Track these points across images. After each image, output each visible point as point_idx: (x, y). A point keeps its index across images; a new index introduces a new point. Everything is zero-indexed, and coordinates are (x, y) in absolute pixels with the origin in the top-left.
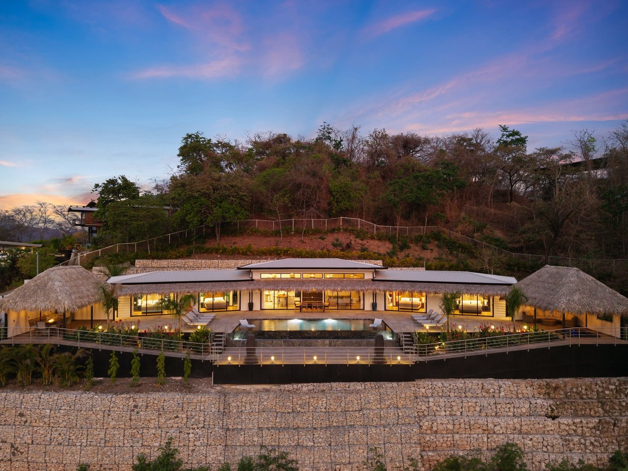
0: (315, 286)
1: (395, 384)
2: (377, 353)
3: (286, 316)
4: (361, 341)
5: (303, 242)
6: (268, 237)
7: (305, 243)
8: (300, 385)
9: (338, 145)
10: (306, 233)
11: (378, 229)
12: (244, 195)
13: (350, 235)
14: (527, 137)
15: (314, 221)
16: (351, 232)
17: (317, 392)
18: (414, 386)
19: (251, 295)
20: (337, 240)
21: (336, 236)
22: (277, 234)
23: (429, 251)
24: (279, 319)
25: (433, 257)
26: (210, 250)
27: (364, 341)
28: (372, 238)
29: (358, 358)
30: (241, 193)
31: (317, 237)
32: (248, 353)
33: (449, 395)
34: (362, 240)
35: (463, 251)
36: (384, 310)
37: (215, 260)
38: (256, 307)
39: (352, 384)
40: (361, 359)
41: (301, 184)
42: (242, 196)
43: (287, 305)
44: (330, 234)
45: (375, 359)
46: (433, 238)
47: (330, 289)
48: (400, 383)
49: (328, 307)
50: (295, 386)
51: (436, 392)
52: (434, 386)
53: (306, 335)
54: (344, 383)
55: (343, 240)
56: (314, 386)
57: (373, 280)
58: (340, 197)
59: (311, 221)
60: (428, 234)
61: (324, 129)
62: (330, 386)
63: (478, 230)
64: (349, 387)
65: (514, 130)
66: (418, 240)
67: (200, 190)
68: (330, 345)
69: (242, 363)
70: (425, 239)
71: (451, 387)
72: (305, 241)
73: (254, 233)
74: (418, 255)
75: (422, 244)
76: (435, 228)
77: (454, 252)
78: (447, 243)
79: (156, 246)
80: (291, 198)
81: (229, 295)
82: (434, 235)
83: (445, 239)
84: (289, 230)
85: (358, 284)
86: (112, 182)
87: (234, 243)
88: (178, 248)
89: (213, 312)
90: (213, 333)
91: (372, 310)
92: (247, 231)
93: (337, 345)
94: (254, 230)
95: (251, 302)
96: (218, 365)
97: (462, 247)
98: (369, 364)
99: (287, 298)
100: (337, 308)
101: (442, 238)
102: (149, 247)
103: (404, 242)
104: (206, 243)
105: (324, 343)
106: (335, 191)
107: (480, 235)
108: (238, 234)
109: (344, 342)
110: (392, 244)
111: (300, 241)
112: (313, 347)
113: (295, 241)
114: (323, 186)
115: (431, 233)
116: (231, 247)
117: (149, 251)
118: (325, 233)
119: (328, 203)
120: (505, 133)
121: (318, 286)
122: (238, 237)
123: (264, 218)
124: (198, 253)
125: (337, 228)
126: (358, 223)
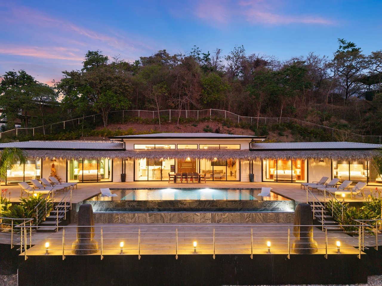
0: (190, 155)
3: (159, 186)
5: (178, 128)
6: (149, 124)
7: (180, 129)
9: (207, 58)
10: (181, 122)
11: (240, 119)
12: (127, 86)
13: (218, 124)
14: (360, 48)
15: (188, 112)
16: (219, 121)
19: (124, 165)
20: (208, 127)
21: (206, 124)
22: (155, 122)
23: (285, 137)
26: (96, 133)
28: (237, 127)
29: (269, 244)
30: (124, 83)
31: (190, 124)
32: (80, 235)
34: (228, 128)
35: (315, 136)
36: (261, 181)
38: (130, 179)
40: (273, 246)
41: (177, 76)
42: (125, 86)
43: (162, 177)
44: (201, 123)
46: (287, 127)
53: (180, 206)
55: (213, 127)
57: (250, 150)
58: (210, 90)
59: (185, 112)
60: (283, 124)
61: (195, 51)
63: (326, 119)
65: (350, 42)
66: (275, 128)
67: (87, 79)
70: (280, 127)
72: (180, 127)
73: (137, 121)
74: (276, 140)
75: (279, 131)
76: (288, 119)
77: (307, 137)
78: (300, 130)
79: (52, 131)
80: (168, 91)
81: (104, 168)
82: (287, 125)
83: (298, 127)
84: (167, 119)
85: (236, 153)
86: (11, 74)
87: (119, 128)
88: (70, 132)
89: (83, 183)
90: (51, 202)
91: (249, 181)
92: (131, 120)
93: (223, 220)
94: (136, 119)
95: (124, 173)
96: (26, 257)
97: (313, 133)
98: (288, 254)
99: (161, 170)
100: (212, 180)
101: (295, 126)
102: (44, 131)
103: (264, 129)
104: (94, 129)
105: (204, 217)
106: (206, 85)
107: (328, 122)
108: (123, 122)
109: (232, 215)
110: (254, 131)
111: (176, 127)
112: (189, 223)
113: (171, 127)
114: (195, 81)
115: (285, 123)
116: (115, 131)
117: (44, 134)
118: (197, 122)
119: (200, 95)
120: (342, 45)
121: (193, 155)
122: (123, 124)
123: (145, 109)
124: (86, 136)
125: (207, 118)
126: (224, 114)
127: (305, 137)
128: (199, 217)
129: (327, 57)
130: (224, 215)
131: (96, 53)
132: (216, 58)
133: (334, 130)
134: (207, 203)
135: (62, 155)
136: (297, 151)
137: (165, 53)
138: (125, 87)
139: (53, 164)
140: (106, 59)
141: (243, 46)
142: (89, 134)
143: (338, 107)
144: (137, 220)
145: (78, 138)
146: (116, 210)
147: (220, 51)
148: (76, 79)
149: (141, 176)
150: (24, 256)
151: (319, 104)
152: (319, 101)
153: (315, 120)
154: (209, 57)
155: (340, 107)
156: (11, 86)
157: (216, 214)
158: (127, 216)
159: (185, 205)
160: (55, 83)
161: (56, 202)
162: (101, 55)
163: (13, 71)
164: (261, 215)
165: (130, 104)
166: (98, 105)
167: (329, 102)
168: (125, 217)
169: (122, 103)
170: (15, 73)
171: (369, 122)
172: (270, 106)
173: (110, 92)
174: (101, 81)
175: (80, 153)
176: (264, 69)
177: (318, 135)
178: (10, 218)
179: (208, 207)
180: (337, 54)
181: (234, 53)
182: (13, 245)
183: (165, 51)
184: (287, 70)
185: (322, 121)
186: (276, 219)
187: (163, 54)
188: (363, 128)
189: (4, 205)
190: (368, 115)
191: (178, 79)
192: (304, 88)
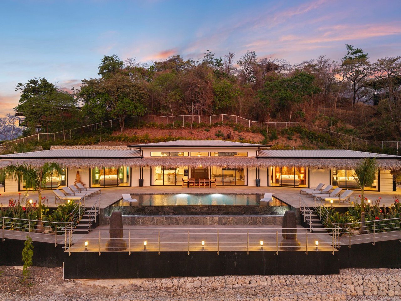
0: (202, 162)
1: (312, 279)
2: (287, 236)
3: (173, 191)
4: (256, 218)
5: (191, 133)
6: (163, 129)
7: (194, 134)
8: (182, 280)
9: (219, 63)
10: (194, 127)
11: (251, 124)
12: (143, 93)
13: (230, 129)
14: (368, 54)
15: (201, 117)
16: (231, 126)
17: (207, 292)
18: (339, 282)
19: (141, 171)
20: (219, 132)
21: (218, 129)
22: (170, 127)
23: (294, 141)
24: (166, 194)
25: (297, 145)
26: (114, 138)
27: (260, 217)
28: (248, 131)
29: (262, 243)
30: (140, 91)
31: (203, 129)
32: (111, 236)
33: (388, 294)
34: (239, 132)
35: (322, 140)
36: (267, 186)
37: (117, 146)
38: (147, 183)
39: (254, 278)
40: (265, 244)
41: (190, 84)
42: (141, 93)
43: (176, 182)
44: (213, 128)
45: (283, 244)
46: (296, 131)
47: (216, 165)
48: (319, 277)
49: (214, 182)
50: (176, 281)
51: (370, 290)
52: (367, 281)
53: (192, 210)
54: (243, 277)
55: (224, 132)
56: (202, 281)
57: (257, 157)
58: (222, 97)
59: (198, 118)
60: (292, 128)
61: (208, 55)
62: (223, 281)
63: (333, 124)
64: (250, 283)
65: (358, 49)
66: (284, 133)
67: (105, 88)
68: (220, 223)
69: (103, 249)
70: (289, 131)
71: (390, 282)
72: (193, 132)
73: (152, 126)
74: (285, 144)
75: (288, 135)
76: (297, 124)
77: (314, 142)
78: (308, 135)
79: (72, 136)
80: (182, 98)
81: (123, 173)
82: (296, 129)
83: (306, 132)
84: (181, 124)
85: (243, 161)
86: (33, 82)
87: (135, 134)
88: (89, 137)
89: (104, 187)
90: (83, 208)
91: (256, 186)
92: (146, 125)
93: (228, 222)
94: (151, 124)
95: (141, 178)
96: (70, 253)
97: (320, 137)
98: (277, 250)
99: (176, 175)
100: (222, 184)
101: (303, 131)
102: (64, 136)
103: (273, 134)
104: (111, 134)
105: (213, 220)
106: (218, 92)
107: (335, 127)
108: (139, 127)
109: (236, 218)
110: (264, 135)
111: (189, 132)
112: (200, 225)
113: (185, 132)
114: (208, 88)
115: (294, 127)
116: (132, 136)
117: (65, 139)
118: (209, 126)
119: (212, 102)
120: (350, 51)
121: (204, 163)
122: (139, 129)
123: (160, 114)
124: (104, 141)
125: (219, 123)
126: (236, 119)
127: (313, 142)
128: (208, 220)
129: (336, 62)
130: (229, 219)
131: (112, 59)
132: (229, 62)
133: (340, 135)
134: (215, 208)
135: (87, 164)
136: (298, 159)
137: (179, 58)
138: (142, 95)
139: (78, 171)
140: (122, 63)
141: (254, 51)
142: (107, 139)
143: (345, 111)
144: (155, 222)
145: (97, 143)
146: (137, 213)
147: (233, 55)
148: (95, 87)
149: (157, 180)
150: (68, 253)
151: (327, 109)
152: (328, 106)
153: (322, 125)
154: (222, 62)
155: (348, 112)
156: (33, 93)
157: (222, 217)
158: (147, 220)
159: (196, 209)
160: (74, 90)
161: (87, 208)
162: (116, 60)
163: (35, 79)
164: (261, 219)
165: (146, 110)
166: (116, 112)
167: (338, 107)
168: (145, 220)
169: (138, 110)
170: (37, 81)
171: (373, 127)
172: (280, 111)
173: (127, 99)
174: (118, 89)
175: (102, 161)
176: (274, 74)
177: (325, 140)
178: (51, 221)
179: (216, 211)
180: (345, 59)
181: (246, 58)
182: (57, 244)
183: (178, 56)
184: (295, 77)
185: (329, 125)
186: (274, 222)
187: (177, 59)
188: (367, 133)
189: (44, 210)
190: (373, 120)
191: (192, 87)
192: (312, 94)
